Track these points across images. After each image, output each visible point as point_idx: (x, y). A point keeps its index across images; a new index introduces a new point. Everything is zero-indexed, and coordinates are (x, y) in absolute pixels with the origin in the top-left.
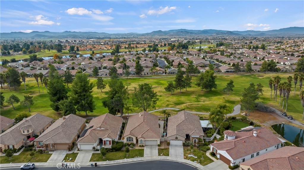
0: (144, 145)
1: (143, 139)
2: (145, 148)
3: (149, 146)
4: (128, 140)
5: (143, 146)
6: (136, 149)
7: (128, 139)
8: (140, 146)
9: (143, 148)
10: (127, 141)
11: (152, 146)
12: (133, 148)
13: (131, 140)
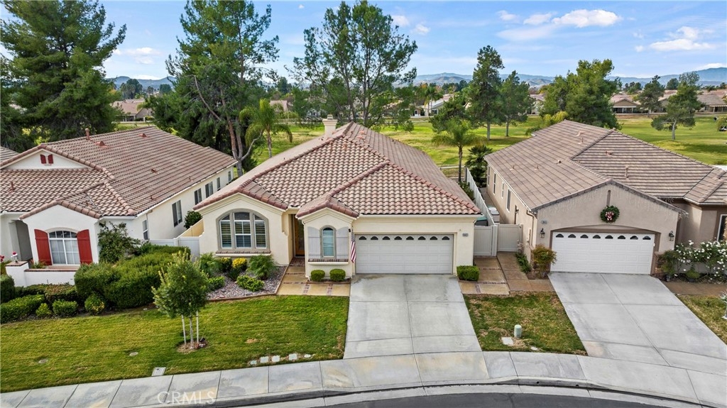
0: (349, 271)
1: (340, 223)
2: (356, 293)
3: (385, 279)
4: (233, 235)
5: (339, 278)
6: (283, 299)
7: (233, 228)
8: (318, 278)
9: (338, 291)
10: (226, 241)
11: (414, 279)
12: (259, 288)
13: (253, 234)
